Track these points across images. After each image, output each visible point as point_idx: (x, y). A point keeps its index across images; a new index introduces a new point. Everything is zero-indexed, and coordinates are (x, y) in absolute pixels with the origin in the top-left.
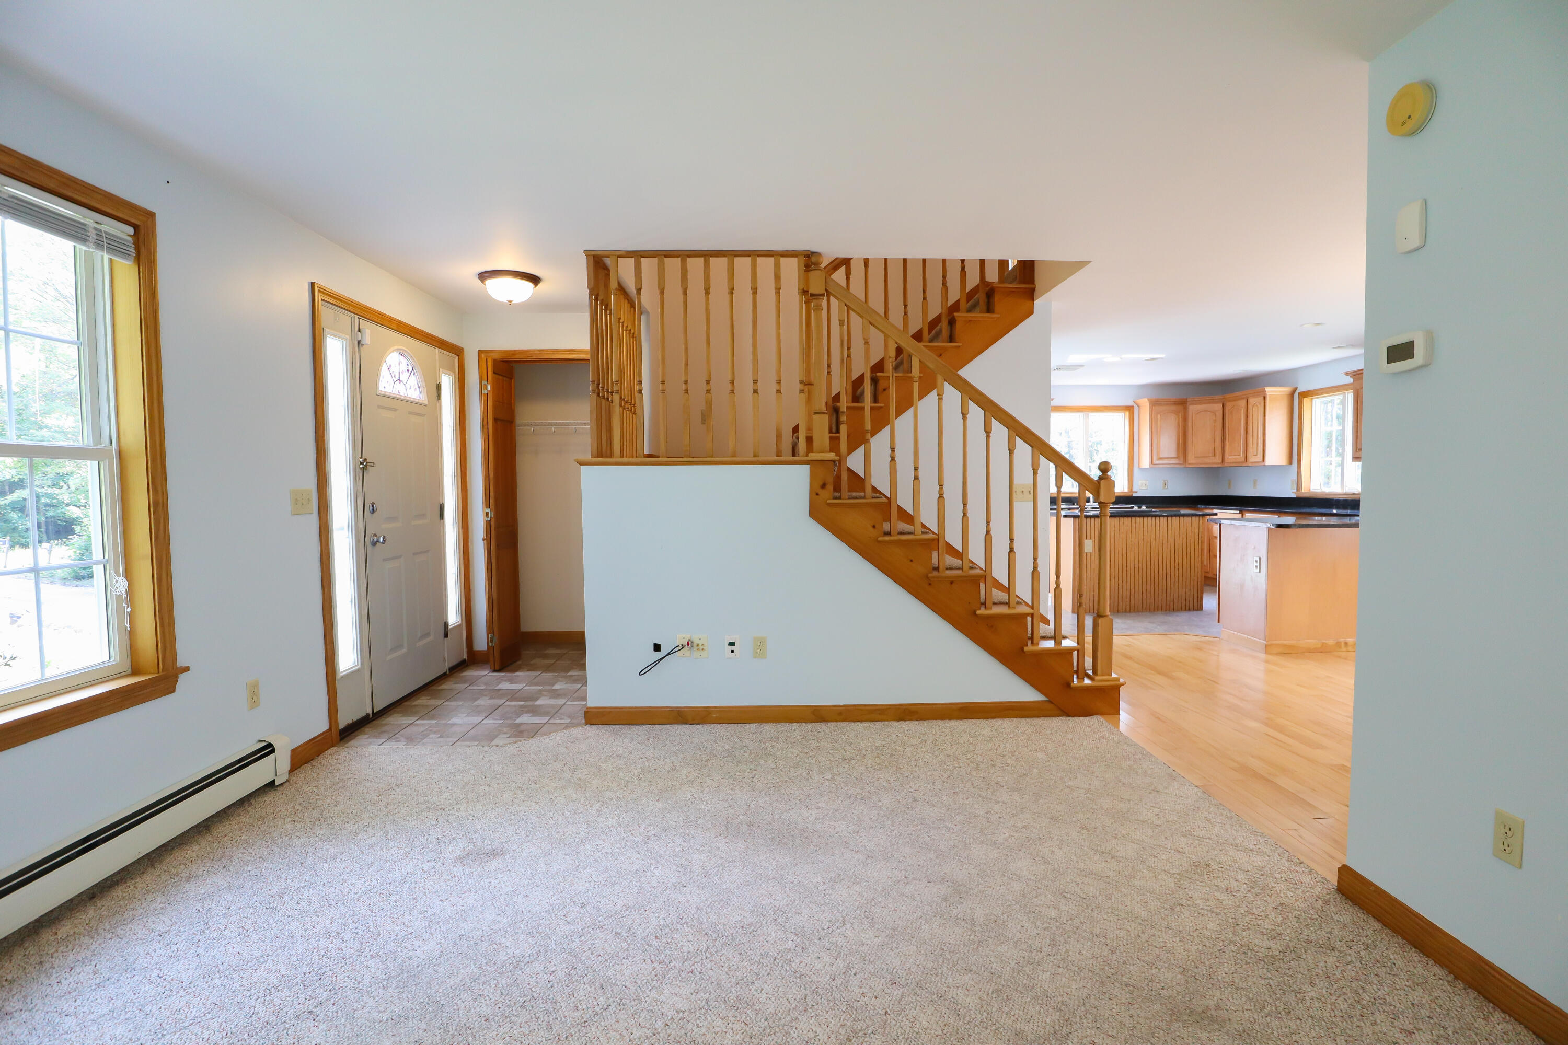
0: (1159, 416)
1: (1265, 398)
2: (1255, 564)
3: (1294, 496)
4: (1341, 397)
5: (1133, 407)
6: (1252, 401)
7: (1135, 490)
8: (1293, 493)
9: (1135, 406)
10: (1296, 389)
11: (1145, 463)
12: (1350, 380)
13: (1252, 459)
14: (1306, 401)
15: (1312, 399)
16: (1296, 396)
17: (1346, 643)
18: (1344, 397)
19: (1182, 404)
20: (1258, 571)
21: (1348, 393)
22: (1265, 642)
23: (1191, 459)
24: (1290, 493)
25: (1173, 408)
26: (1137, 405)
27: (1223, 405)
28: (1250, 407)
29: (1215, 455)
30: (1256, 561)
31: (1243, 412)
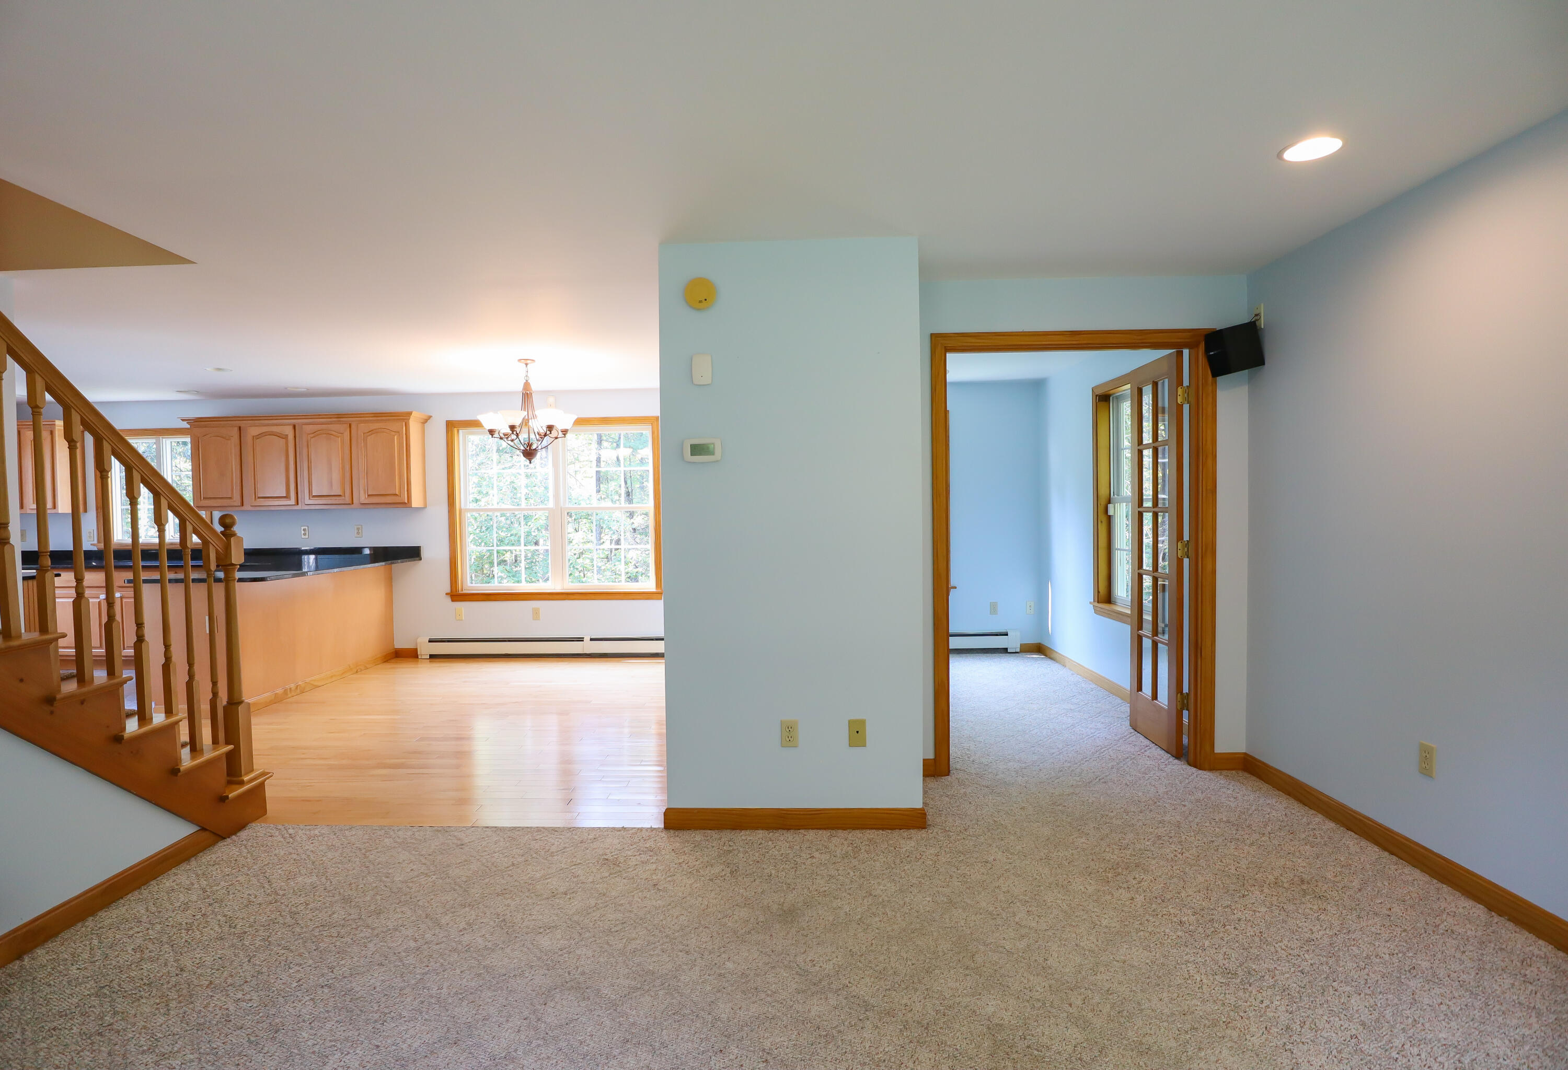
12: (186, 426)
17: (290, 689)
21: (164, 438)
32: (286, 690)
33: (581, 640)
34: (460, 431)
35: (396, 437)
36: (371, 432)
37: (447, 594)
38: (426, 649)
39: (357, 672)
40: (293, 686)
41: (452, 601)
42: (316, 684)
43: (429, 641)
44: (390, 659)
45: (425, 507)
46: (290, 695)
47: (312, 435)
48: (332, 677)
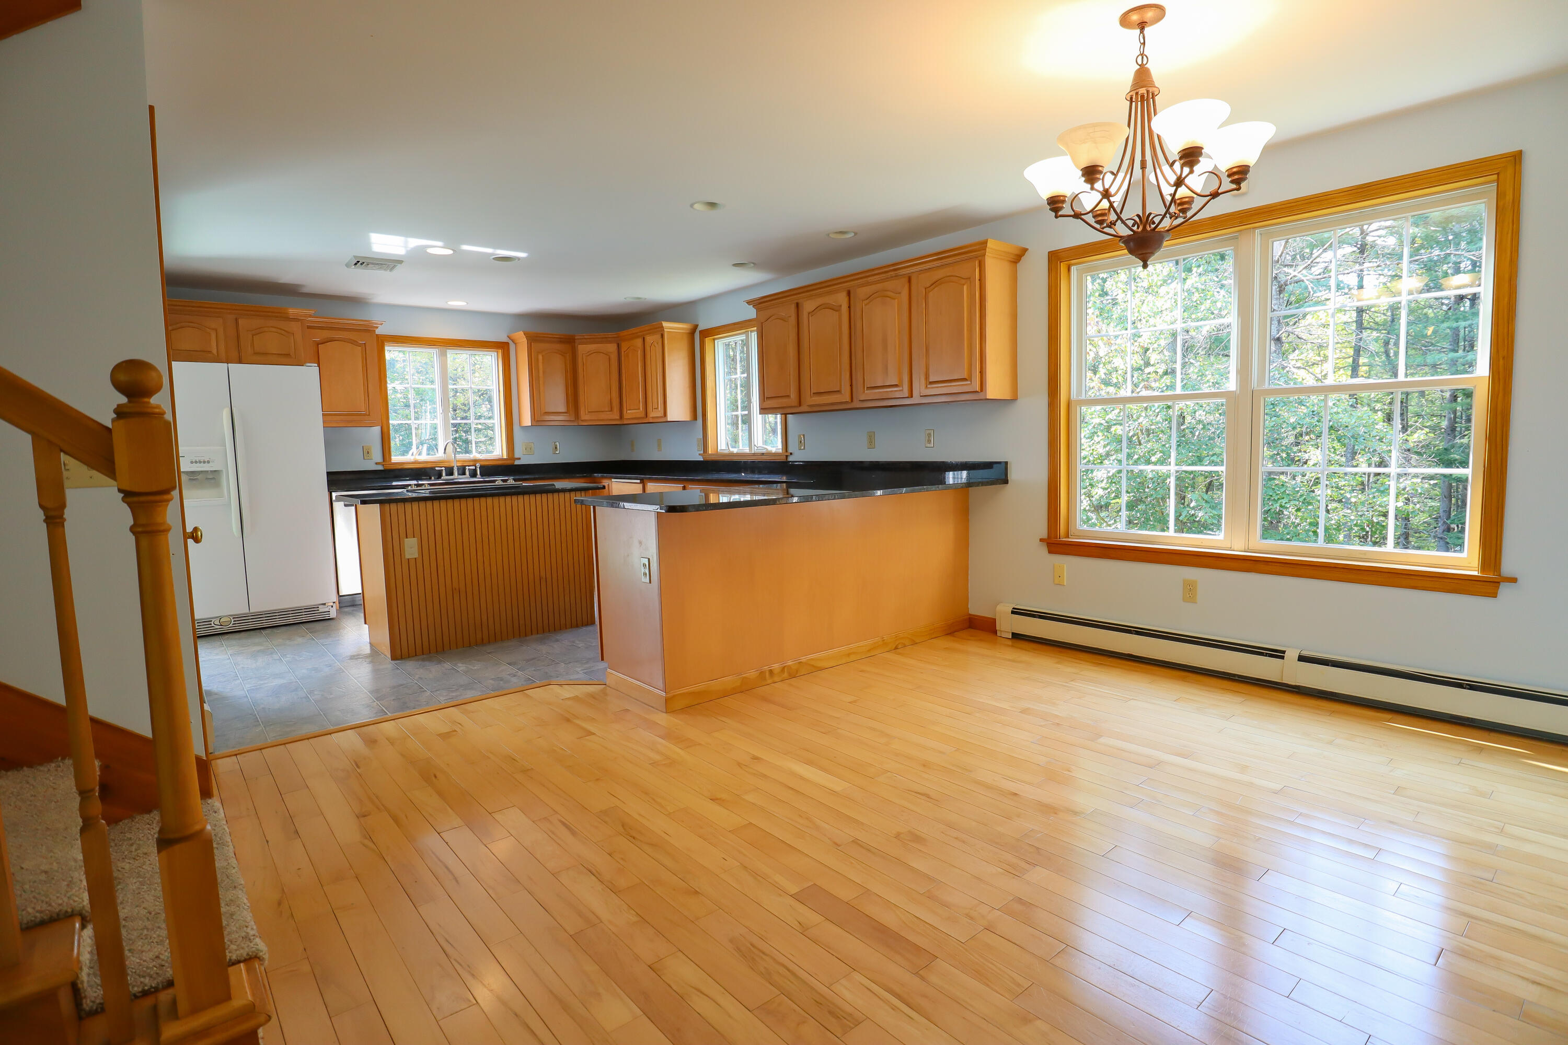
0: (540, 357)
1: (662, 336)
2: (643, 570)
3: (701, 459)
4: (743, 337)
5: (507, 344)
6: (649, 339)
7: (516, 456)
8: (699, 454)
9: (510, 342)
10: (696, 326)
11: (527, 421)
12: (751, 313)
13: (653, 414)
14: (708, 341)
15: (714, 340)
16: (697, 336)
17: (771, 672)
18: (747, 337)
19: (569, 341)
20: (648, 581)
21: (751, 331)
22: (663, 694)
23: (584, 415)
24: (695, 455)
25: (558, 346)
26: (513, 341)
27: (619, 346)
28: (648, 348)
29: (611, 410)
30: (644, 565)
31: (640, 353)
32: (762, 673)
33: (1278, 654)
34: (1073, 268)
35: (965, 287)
36: (935, 284)
37: (1041, 540)
38: (1008, 624)
39: (896, 648)
40: (776, 667)
41: (1050, 552)
42: (820, 664)
43: (1013, 612)
44: (958, 631)
45: (1014, 399)
46: (769, 681)
47: (868, 301)
48: (849, 655)
